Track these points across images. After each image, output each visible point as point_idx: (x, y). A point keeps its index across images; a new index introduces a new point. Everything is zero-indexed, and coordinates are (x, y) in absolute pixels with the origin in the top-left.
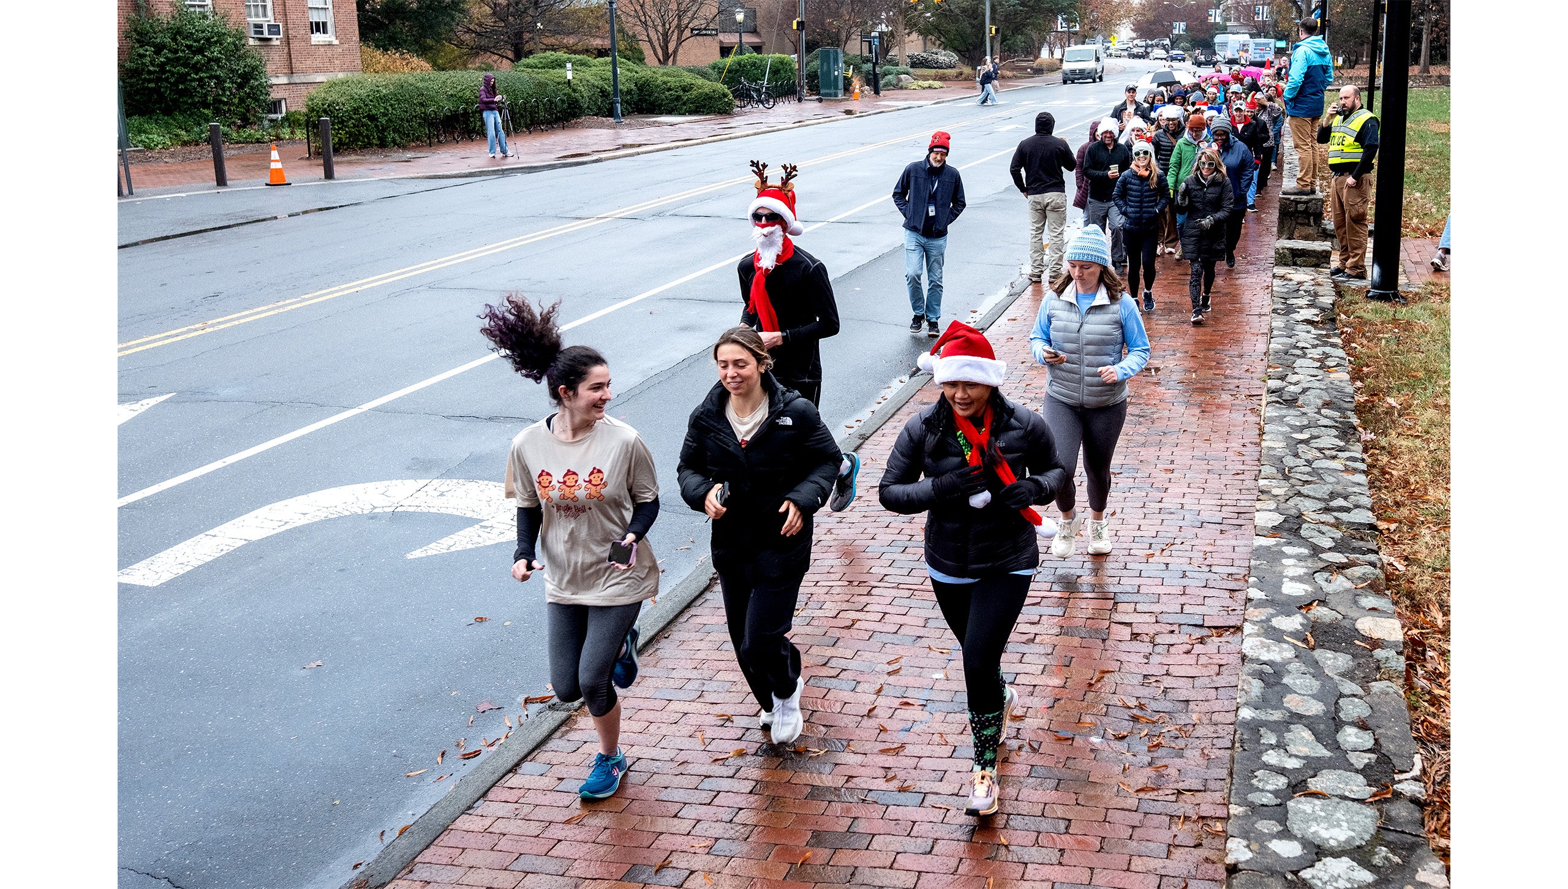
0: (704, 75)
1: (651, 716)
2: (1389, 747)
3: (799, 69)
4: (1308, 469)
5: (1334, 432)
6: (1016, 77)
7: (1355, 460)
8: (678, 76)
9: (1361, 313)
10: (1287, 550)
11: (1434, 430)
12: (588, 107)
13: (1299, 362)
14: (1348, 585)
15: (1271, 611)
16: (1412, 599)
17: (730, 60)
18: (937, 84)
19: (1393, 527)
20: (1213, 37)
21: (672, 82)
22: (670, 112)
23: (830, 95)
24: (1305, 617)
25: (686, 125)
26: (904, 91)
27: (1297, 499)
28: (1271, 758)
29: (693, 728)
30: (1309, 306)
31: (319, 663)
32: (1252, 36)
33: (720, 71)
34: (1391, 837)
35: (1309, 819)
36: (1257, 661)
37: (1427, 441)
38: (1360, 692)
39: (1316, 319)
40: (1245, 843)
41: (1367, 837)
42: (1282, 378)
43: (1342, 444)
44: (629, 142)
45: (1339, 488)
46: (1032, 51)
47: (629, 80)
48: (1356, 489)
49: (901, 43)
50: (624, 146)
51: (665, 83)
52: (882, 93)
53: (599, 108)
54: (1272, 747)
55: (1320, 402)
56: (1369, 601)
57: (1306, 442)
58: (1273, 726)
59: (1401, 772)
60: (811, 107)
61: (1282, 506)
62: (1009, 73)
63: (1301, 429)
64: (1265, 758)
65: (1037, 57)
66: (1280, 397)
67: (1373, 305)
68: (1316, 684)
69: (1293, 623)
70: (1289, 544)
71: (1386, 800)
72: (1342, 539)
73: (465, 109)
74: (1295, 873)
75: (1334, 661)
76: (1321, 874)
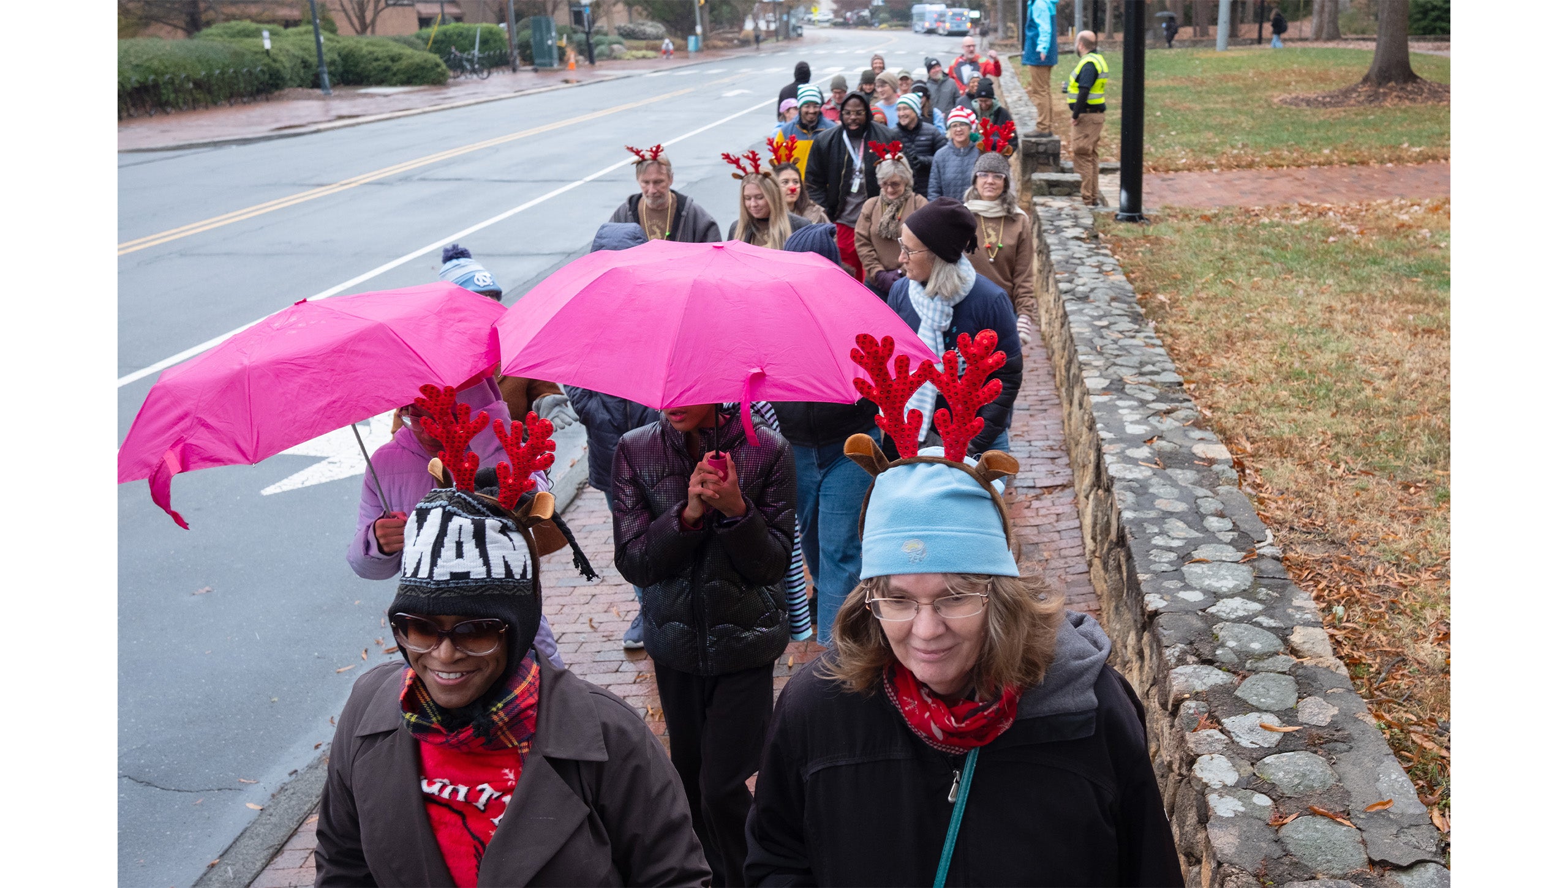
0: (411, 44)
1: (562, 601)
2: (1245, 527)
3: (510, 39)
4: (1115, 346)
5: (1127, 319)
6: (726, 48)
7: (1151, 338)
8: (383, 46)
9: (1115, 232)
10: (1119, 403)
11: (1202, 317)
12: (291, 79)
13: (1080, 269)
14: (1177, 424)
15: (1123, 445)
16: (1225, 434)
17: (434, 31)
18: (651, 54)
19: (1192, 386)
20: (910, 7)
21: (379, 52)
22: (380, 83)
23: (544, 65)
24: (1151, 447)
25: (401, 96)
26: (619, 62)
27: (1115, 368)
28: (1158, 541)
29: (606, 606)
30: (1074, 226)
31: (207, 588)
32: (948, 6)
33: (426, 41)
34: (1266, 581)
35: (1203, 576)
36: (1124, 479)
37: (1200, 325)
38: (1210, 494)
39: (1084, 236)
40: (1159, 596)
41: (1249, 584)
42: (1071, 281)
43: (1137, 327)
44: (344, 112)
45: (1145, 358)
46: (737, 21)
47: (330, 50)
48: (1159, 358)
49: (608, 13)
50: (341, 117)
51: (371, 53)
52: (597, 63)
53: (302, 80)
54: (1156, 534)
55: (1108, 298)
56: (1197, 434)
57: (1107, 327)
58: (1153, 521)
59: (1259, 542)
60: (526, 76)
61: (1105, 373)
62: (720, 43)
63: (1100, 318)
64: (1154, 542)
65: (741, 28)
66: (1074, 295)
67: (1123, 226)
68: (1176, 491)
69: (1144, 452)
70: (1120, 399)
71: (1255, 560)
72: (1160, 393)
73: (154, 80)
74: (1204, 610)
75: (1184, 476)
76: (1223, 609)
